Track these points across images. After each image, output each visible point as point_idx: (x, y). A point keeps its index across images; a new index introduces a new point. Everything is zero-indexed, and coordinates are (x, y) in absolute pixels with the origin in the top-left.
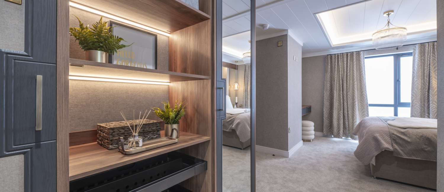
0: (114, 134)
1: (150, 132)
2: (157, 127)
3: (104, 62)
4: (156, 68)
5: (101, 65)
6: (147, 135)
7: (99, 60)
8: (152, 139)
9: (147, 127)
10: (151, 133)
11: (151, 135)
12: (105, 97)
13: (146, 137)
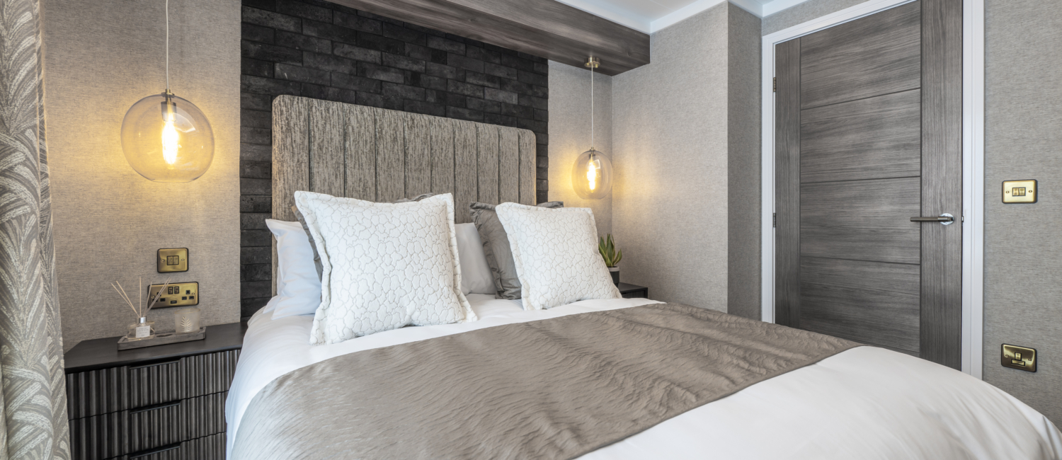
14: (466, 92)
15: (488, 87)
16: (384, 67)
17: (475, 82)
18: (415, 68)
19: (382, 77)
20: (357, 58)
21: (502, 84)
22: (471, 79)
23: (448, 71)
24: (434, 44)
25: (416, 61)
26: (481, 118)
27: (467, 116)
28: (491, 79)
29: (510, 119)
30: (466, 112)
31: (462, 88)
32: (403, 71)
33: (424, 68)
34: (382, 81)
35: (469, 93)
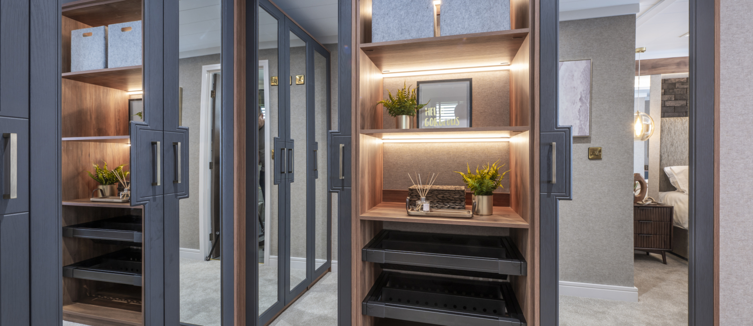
0: (412, 195)
1: (452, 200)
2: (461, 196)
3: (408, 128)
4: (471, 125)
5: (406, 131)
6: (447, 204)
7: (404, 128)
8: (454, 208)
9: (446, 194)
10: (452, 202)
11: (452, 204)
12: (426, 158)
13: (446, 205)
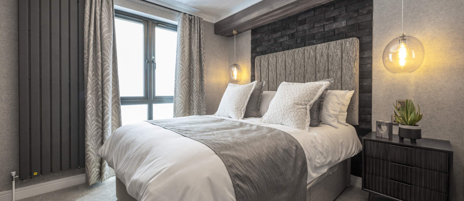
14: (314, 32)
15: (327, 24)
16: (282, 36)
17: (319, 25)
18: (293, 32)
19: (281, 40)
20: (275, 37)
21: (335, 19)
22: (317, 25)
23: (306, 27)
24: (300, 19)
25: (293, 29)
26: (323, 41)
27: (315, 43)
28: (328, 20)
29: (341, 36)
30: (314, 41)
31: (312, 31)
32: (289, 35)
33: (296, 30)
34: (281, 42)
35: (316, 32)
